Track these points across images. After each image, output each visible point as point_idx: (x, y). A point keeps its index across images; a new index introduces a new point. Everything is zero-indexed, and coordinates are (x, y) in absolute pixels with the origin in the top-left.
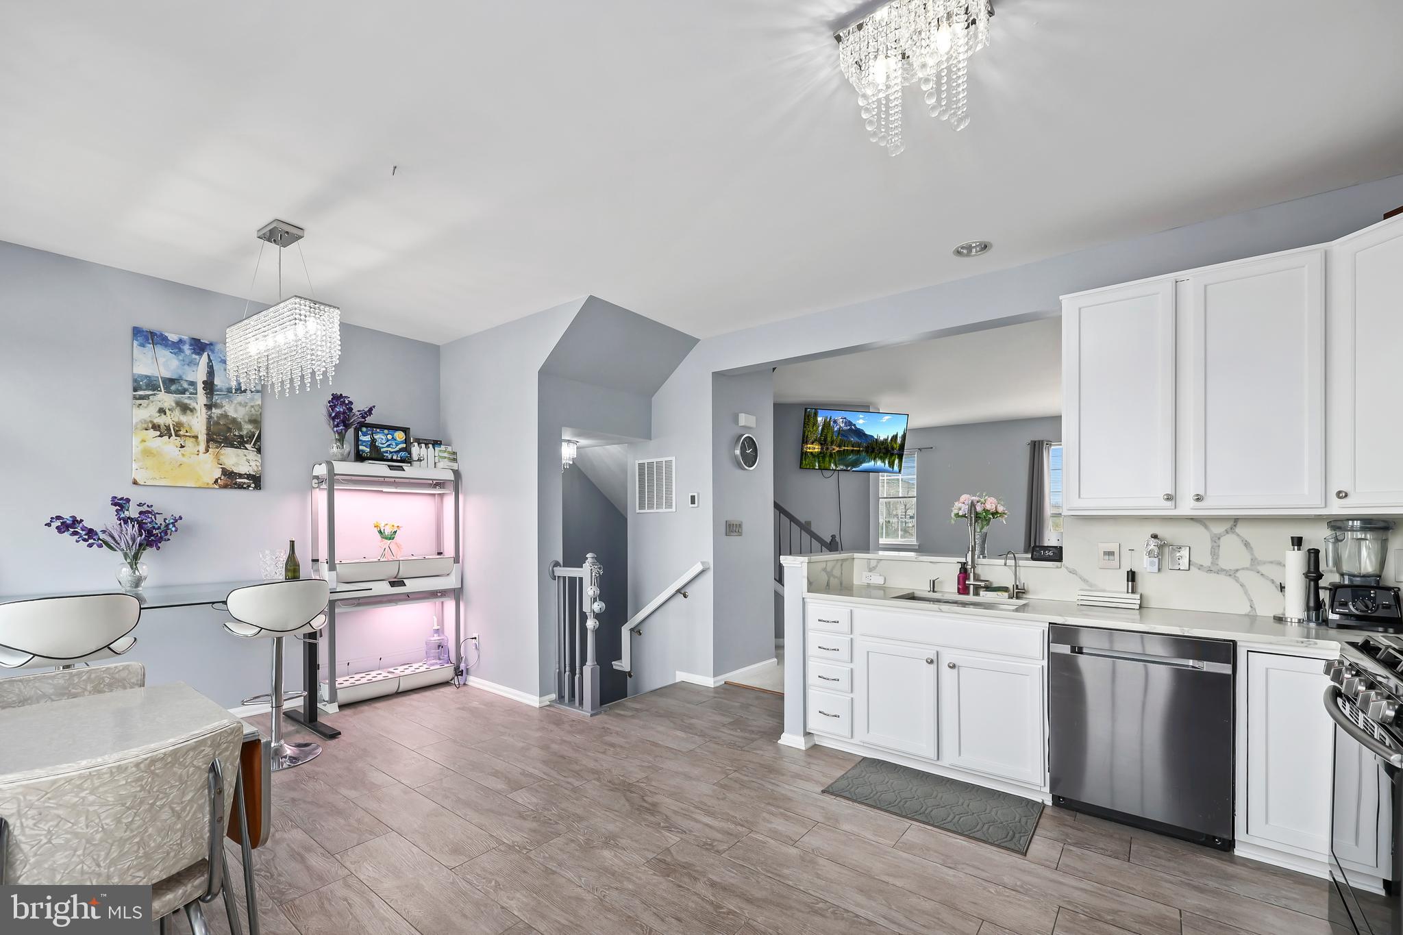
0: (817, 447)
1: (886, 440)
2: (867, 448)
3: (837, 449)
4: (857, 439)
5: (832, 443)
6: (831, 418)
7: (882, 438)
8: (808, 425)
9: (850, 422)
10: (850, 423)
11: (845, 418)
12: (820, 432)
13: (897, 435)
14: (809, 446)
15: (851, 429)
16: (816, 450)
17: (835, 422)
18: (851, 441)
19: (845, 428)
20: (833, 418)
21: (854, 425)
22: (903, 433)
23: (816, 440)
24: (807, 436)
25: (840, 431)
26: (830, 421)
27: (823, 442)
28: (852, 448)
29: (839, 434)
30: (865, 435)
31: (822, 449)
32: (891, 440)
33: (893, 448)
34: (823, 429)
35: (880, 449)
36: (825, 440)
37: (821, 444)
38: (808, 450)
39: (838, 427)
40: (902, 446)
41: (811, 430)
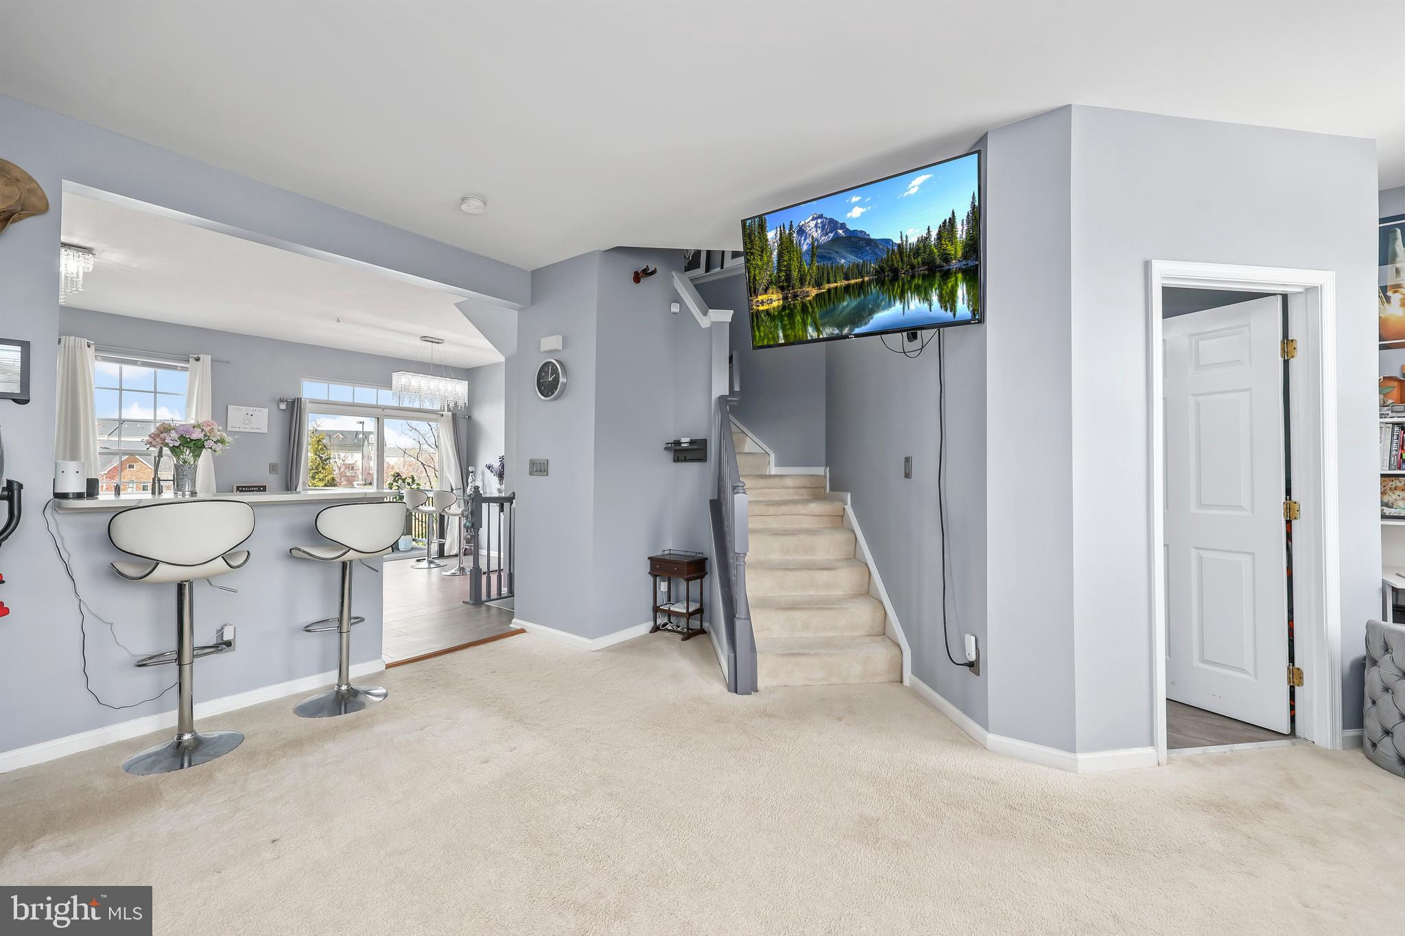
0: (774, 297)
1: (924, 241)
2: (881, 271)
3: (814, 292)
4: (853, 258)
5: (802, 281)
6: (791, 226)
7: (913, 240)
8: (752, 253)
9: (832, 221)
10: (832, 225)
11: (821, 216)
12: (776, 265)
13: (952, 221)
14: (760, 298)
15: (837, 239)
16: (775, 304)
17: (801, 231)
18: (842, 266)
19: (824, 239)
20: (795, 226)
21: (843, 226)
22: (969, 209)
23: (771, 283)
24: (754, 277)
25: (815, 250)
26: (790, 234)
27: (784, 284)
28: (845, 283)
29: (813, 255)
30: (870, 242)
31: (785, 298)
32: (940, 236)
33: (946, 258)
34: (780, 255)
35: (913, 267)
36: (788, 278)
37: (782, 289)
38: (761, 308)
39: (809, 241)
40: (974, 247)
41: (760, 263)
